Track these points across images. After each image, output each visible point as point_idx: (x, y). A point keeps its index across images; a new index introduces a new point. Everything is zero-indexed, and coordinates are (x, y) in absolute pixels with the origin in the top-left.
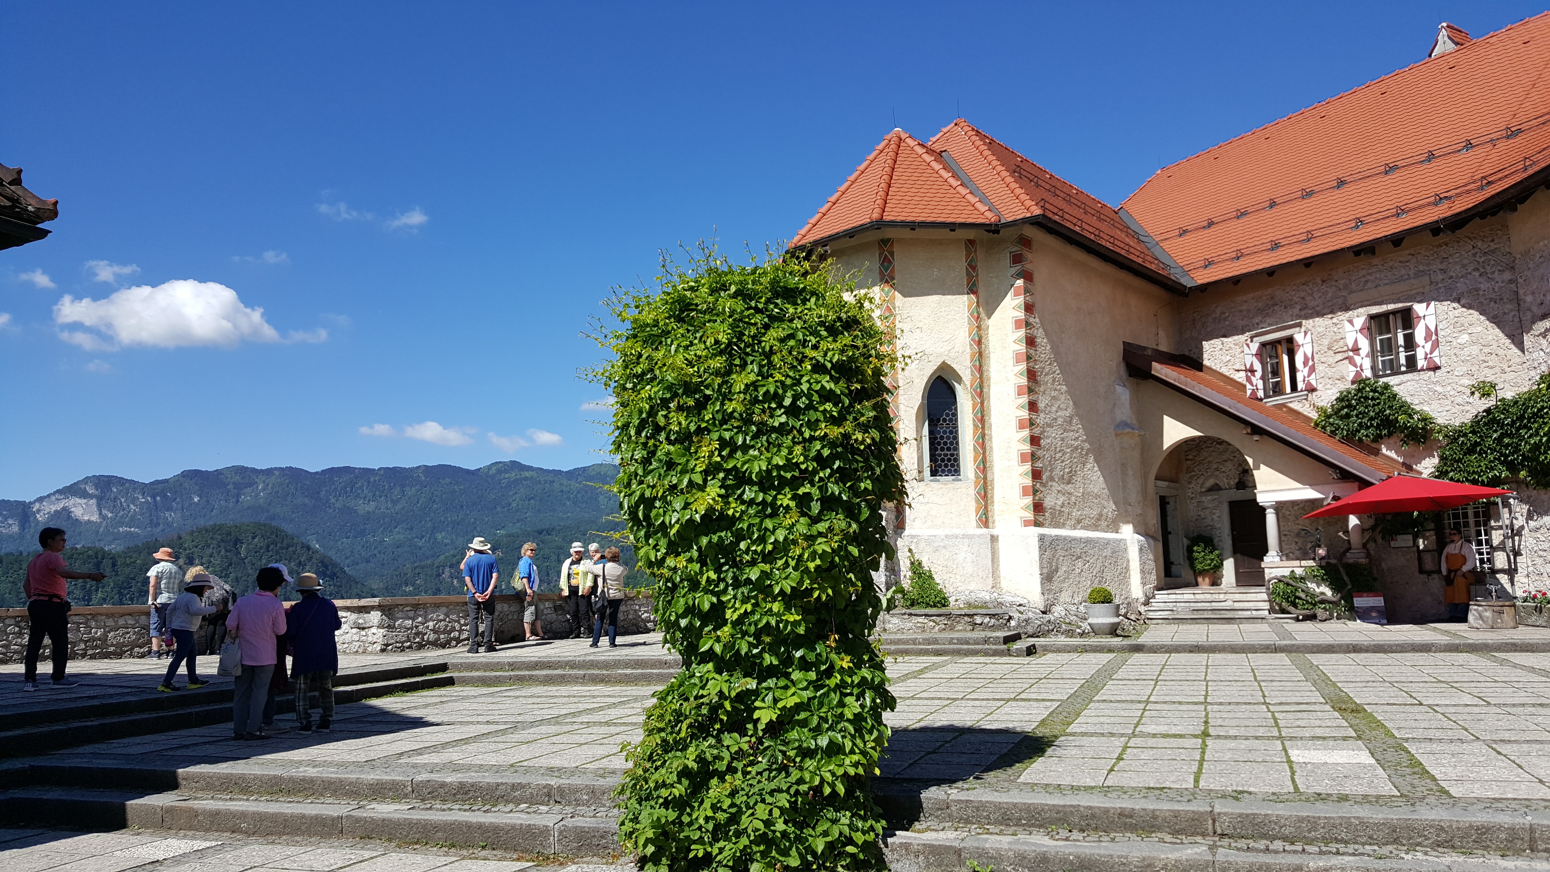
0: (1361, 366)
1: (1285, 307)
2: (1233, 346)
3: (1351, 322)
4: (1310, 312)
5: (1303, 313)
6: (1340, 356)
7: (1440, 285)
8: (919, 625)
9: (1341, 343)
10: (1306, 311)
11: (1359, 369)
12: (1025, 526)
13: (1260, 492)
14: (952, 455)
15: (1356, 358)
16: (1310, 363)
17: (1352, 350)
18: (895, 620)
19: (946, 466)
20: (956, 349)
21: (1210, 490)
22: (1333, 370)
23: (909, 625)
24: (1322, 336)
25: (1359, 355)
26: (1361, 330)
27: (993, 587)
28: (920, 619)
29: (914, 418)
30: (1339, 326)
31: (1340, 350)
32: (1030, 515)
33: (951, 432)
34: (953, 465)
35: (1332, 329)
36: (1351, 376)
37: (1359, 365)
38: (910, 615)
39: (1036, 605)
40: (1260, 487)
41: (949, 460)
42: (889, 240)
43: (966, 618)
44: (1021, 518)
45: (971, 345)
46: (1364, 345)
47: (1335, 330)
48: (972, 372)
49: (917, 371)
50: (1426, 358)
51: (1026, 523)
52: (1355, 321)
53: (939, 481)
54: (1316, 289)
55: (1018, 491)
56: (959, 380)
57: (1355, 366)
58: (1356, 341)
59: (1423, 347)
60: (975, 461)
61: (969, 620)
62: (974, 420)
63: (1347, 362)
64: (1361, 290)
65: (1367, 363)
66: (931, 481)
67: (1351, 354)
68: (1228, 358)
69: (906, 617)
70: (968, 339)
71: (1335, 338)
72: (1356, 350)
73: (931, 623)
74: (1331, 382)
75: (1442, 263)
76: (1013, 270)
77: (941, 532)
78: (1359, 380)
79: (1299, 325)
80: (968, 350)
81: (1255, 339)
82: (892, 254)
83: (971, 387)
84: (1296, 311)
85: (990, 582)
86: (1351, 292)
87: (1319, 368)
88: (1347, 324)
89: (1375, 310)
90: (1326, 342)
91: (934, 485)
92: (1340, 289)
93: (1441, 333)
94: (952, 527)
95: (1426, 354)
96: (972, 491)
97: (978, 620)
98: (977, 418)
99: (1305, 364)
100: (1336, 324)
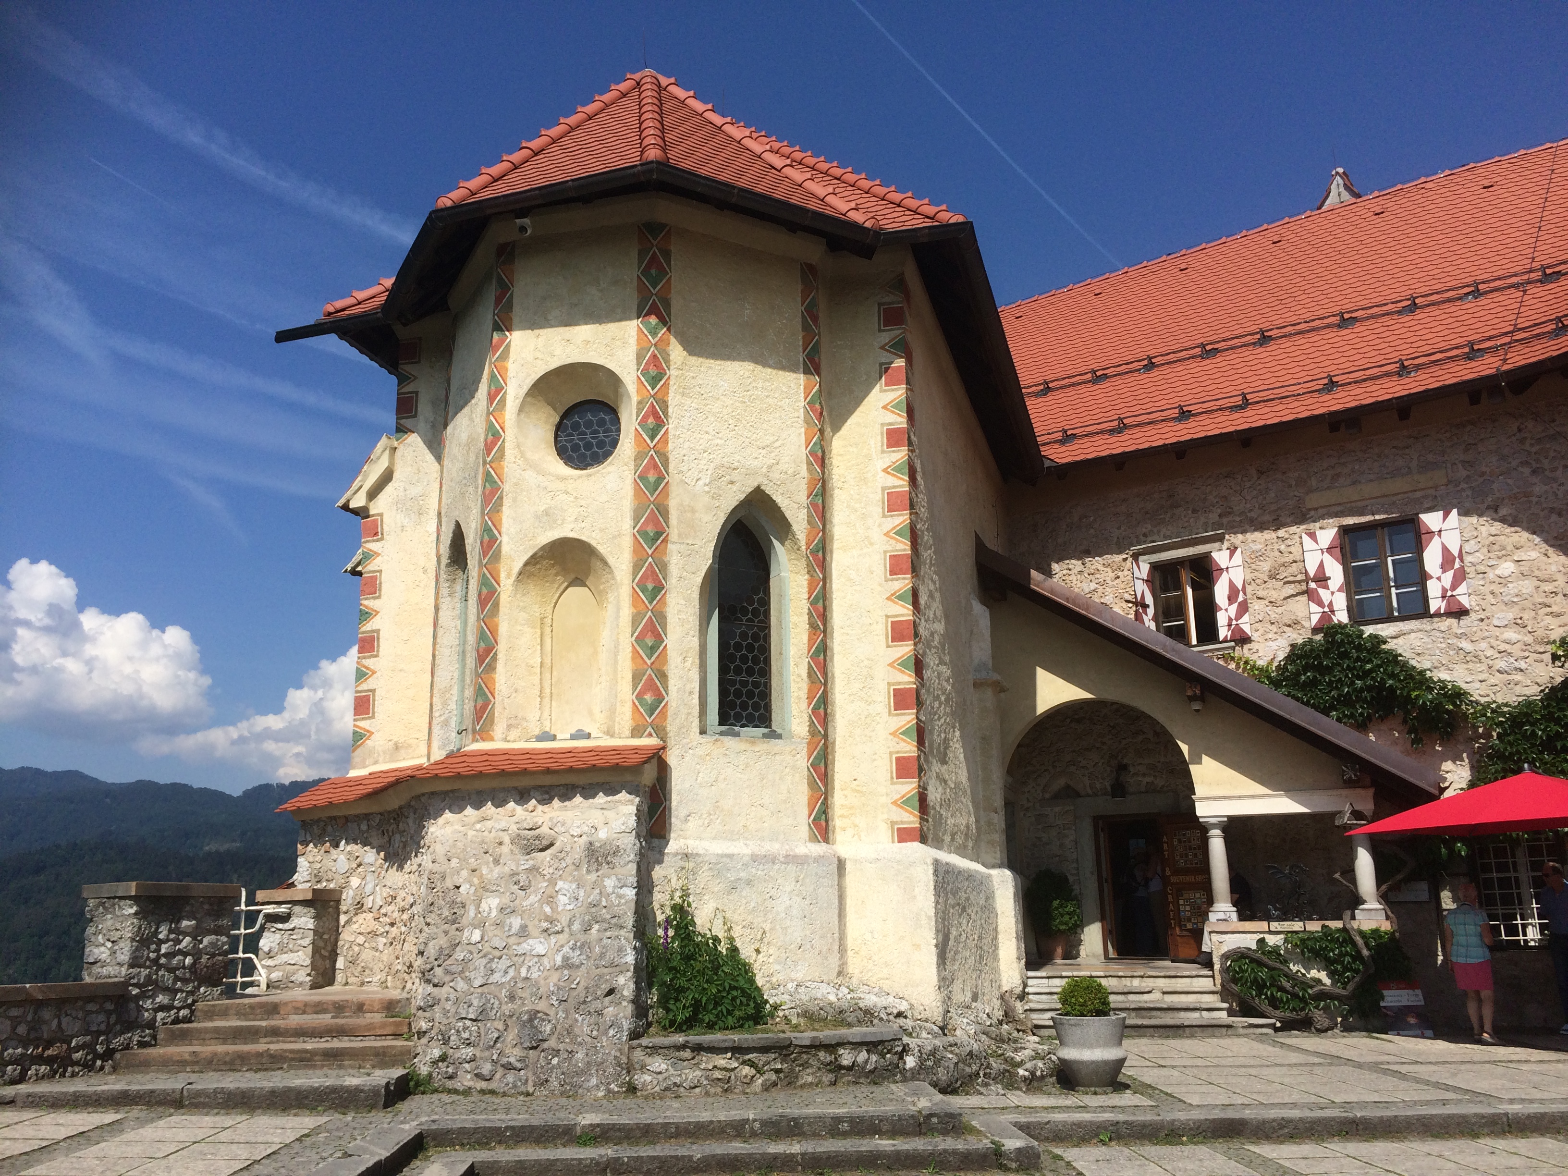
0: (1331, 605)
1: (1194, 511)
2: (1101, 568)
3: (1312, 536)
4: (1238, 519)
5: (1225, 520)
6: (1290, 590)
7: (1464, 485)
8: (717, 1074)
9: (1294, 568)
10: (1230, 518)
11: (1326, 609)
12: (901, 840)
13: (1202, 799)
14: (756, 685)
15: (1321, 591)
16: (1241, 598)
17: (1315, 580)
18: (659, 1064)
19: (744, 706)
20: (783, 467)
21: (1057, 796)
22: (1279, 610)
23: (692, 1075)
24: (1259, 556)
25: (1326, 587)
26: (1329, 550)
27: (839, 974)
28: (721, 1061)
29: (696, 595)
30: (1289, 542)
31: (1291, 579)
32: (910, 819)
33: (756, 637)
34: (756, 707)
35: (1276, 547)
36: (1315, 619)
37: (1326, 603)
38: (698, 1049)
39: (928, 1014)
40: (1200, 790)
41: (750, 694)
42: (663, 226)
43: (822, 1054)
44: (893, 823)
45: (809, 464)
46: (1335, 572)
47: (1283, 547)
48: (809, 516)
49: (706, 499)
50: (1443, 597)
51: (904, 835)
52: (1320, 534)
53: (737, 735)
54: (1248, 484)
55: (885, 768)
56: (784, 528)
57: (1320, 604)
58: (1321, 565)
59: (1439, 579)
60: (810, 698)
61: (829, 1058)
62: (810, 614)
63: (1304, 598)
64: (1328, 488)
65: (1340, 602)
66: (722, 734)
67: (1313, 585)
68: (1093, 586)
69: (687, 1054)
70: (803, 452)
71: (1283, 560)
72: (1322, 579)
73: (747, 1070)
74: (1274, 628)
75: (1466, 450)
76: (885, 337)
77: (741, 848)
78: (1326, 627)
79: (1220, 539)
80: (804, 471)
81: (1141, 558)
82: (667, 254)
83: (808, 545)
84: (1214, 517)
85: (834, 961)
86: (1310, 491)
87: (1256, 606)
88: (1306, 539)
89: (1350, 521)
90: (1265, 566)
91: (729, 741)
92: (1290, 486)
93: (1468, 559)
94: (762, 839)
95: (1444, 590)
96: (802, 763)
97: (846, 1057)
98: (816, 610)
99: (1232, 599)
100: (1283, 540)
